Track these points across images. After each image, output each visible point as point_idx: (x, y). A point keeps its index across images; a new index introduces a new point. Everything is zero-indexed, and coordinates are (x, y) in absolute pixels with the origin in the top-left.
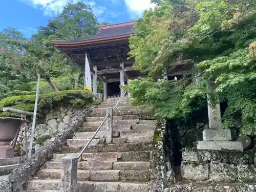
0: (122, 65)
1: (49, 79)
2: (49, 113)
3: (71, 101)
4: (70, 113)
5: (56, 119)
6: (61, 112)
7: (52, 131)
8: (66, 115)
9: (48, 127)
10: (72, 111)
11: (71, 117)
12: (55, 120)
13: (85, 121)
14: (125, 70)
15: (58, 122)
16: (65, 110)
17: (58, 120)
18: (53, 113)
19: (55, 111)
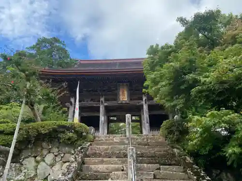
0: (102, 99)
1: (33, 106)
2: (26, 148)
3: (61, 135)
4: (55, 150)
5: (35, 157)
6: (42, 148)
7: (28, 175)
8: (50, 152)
9: (23, 168)
10: (58, 148)
11: (56, 156)
12: (33, 158)
13: (83, 163)
14: (106, 104)
15: (38, 162)
16: (49, 145)
17: (38, 158)
18: (31, 148)
19: (34, 147)
